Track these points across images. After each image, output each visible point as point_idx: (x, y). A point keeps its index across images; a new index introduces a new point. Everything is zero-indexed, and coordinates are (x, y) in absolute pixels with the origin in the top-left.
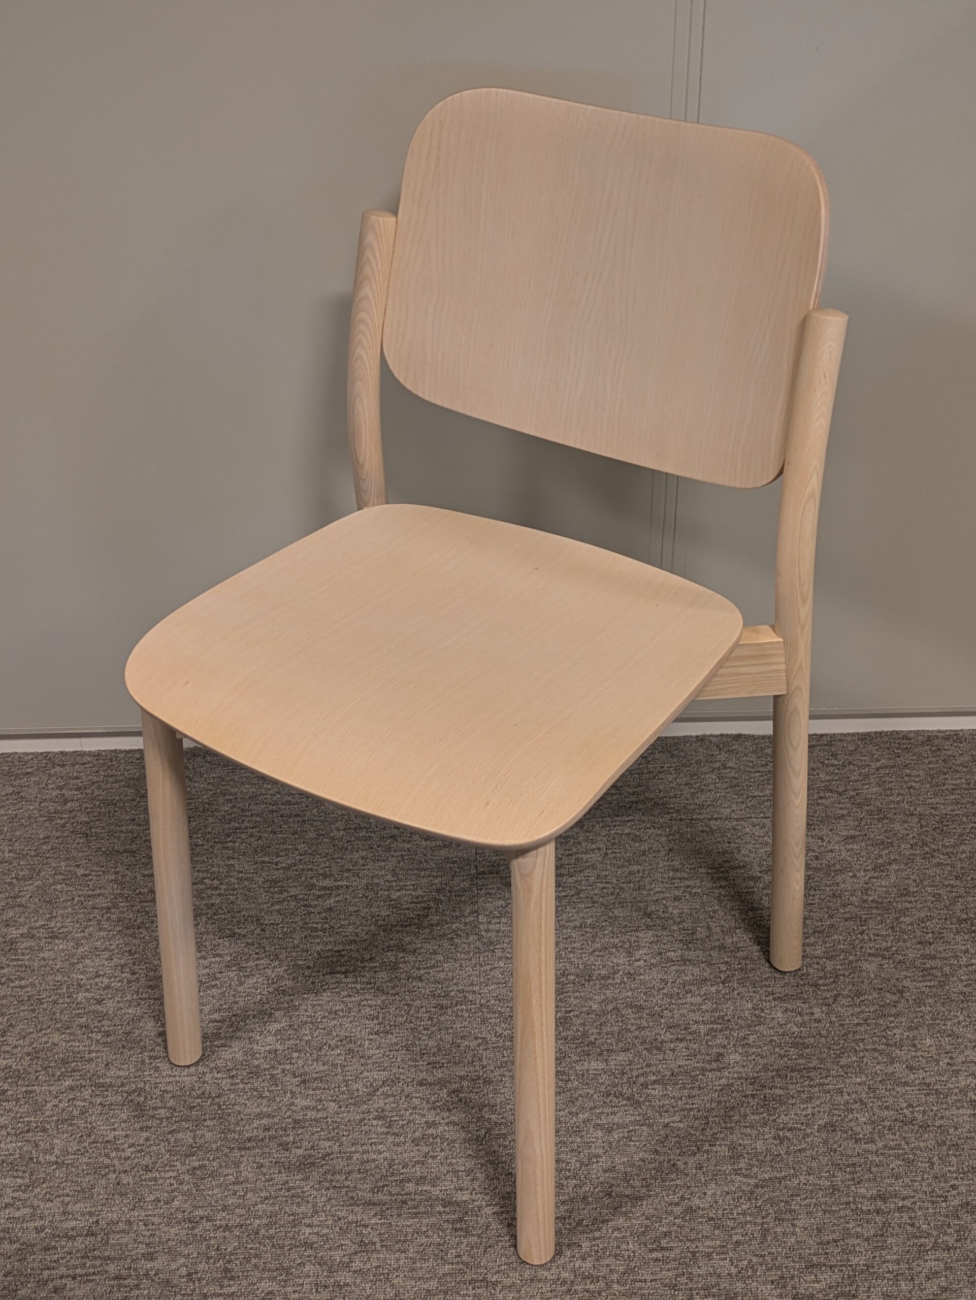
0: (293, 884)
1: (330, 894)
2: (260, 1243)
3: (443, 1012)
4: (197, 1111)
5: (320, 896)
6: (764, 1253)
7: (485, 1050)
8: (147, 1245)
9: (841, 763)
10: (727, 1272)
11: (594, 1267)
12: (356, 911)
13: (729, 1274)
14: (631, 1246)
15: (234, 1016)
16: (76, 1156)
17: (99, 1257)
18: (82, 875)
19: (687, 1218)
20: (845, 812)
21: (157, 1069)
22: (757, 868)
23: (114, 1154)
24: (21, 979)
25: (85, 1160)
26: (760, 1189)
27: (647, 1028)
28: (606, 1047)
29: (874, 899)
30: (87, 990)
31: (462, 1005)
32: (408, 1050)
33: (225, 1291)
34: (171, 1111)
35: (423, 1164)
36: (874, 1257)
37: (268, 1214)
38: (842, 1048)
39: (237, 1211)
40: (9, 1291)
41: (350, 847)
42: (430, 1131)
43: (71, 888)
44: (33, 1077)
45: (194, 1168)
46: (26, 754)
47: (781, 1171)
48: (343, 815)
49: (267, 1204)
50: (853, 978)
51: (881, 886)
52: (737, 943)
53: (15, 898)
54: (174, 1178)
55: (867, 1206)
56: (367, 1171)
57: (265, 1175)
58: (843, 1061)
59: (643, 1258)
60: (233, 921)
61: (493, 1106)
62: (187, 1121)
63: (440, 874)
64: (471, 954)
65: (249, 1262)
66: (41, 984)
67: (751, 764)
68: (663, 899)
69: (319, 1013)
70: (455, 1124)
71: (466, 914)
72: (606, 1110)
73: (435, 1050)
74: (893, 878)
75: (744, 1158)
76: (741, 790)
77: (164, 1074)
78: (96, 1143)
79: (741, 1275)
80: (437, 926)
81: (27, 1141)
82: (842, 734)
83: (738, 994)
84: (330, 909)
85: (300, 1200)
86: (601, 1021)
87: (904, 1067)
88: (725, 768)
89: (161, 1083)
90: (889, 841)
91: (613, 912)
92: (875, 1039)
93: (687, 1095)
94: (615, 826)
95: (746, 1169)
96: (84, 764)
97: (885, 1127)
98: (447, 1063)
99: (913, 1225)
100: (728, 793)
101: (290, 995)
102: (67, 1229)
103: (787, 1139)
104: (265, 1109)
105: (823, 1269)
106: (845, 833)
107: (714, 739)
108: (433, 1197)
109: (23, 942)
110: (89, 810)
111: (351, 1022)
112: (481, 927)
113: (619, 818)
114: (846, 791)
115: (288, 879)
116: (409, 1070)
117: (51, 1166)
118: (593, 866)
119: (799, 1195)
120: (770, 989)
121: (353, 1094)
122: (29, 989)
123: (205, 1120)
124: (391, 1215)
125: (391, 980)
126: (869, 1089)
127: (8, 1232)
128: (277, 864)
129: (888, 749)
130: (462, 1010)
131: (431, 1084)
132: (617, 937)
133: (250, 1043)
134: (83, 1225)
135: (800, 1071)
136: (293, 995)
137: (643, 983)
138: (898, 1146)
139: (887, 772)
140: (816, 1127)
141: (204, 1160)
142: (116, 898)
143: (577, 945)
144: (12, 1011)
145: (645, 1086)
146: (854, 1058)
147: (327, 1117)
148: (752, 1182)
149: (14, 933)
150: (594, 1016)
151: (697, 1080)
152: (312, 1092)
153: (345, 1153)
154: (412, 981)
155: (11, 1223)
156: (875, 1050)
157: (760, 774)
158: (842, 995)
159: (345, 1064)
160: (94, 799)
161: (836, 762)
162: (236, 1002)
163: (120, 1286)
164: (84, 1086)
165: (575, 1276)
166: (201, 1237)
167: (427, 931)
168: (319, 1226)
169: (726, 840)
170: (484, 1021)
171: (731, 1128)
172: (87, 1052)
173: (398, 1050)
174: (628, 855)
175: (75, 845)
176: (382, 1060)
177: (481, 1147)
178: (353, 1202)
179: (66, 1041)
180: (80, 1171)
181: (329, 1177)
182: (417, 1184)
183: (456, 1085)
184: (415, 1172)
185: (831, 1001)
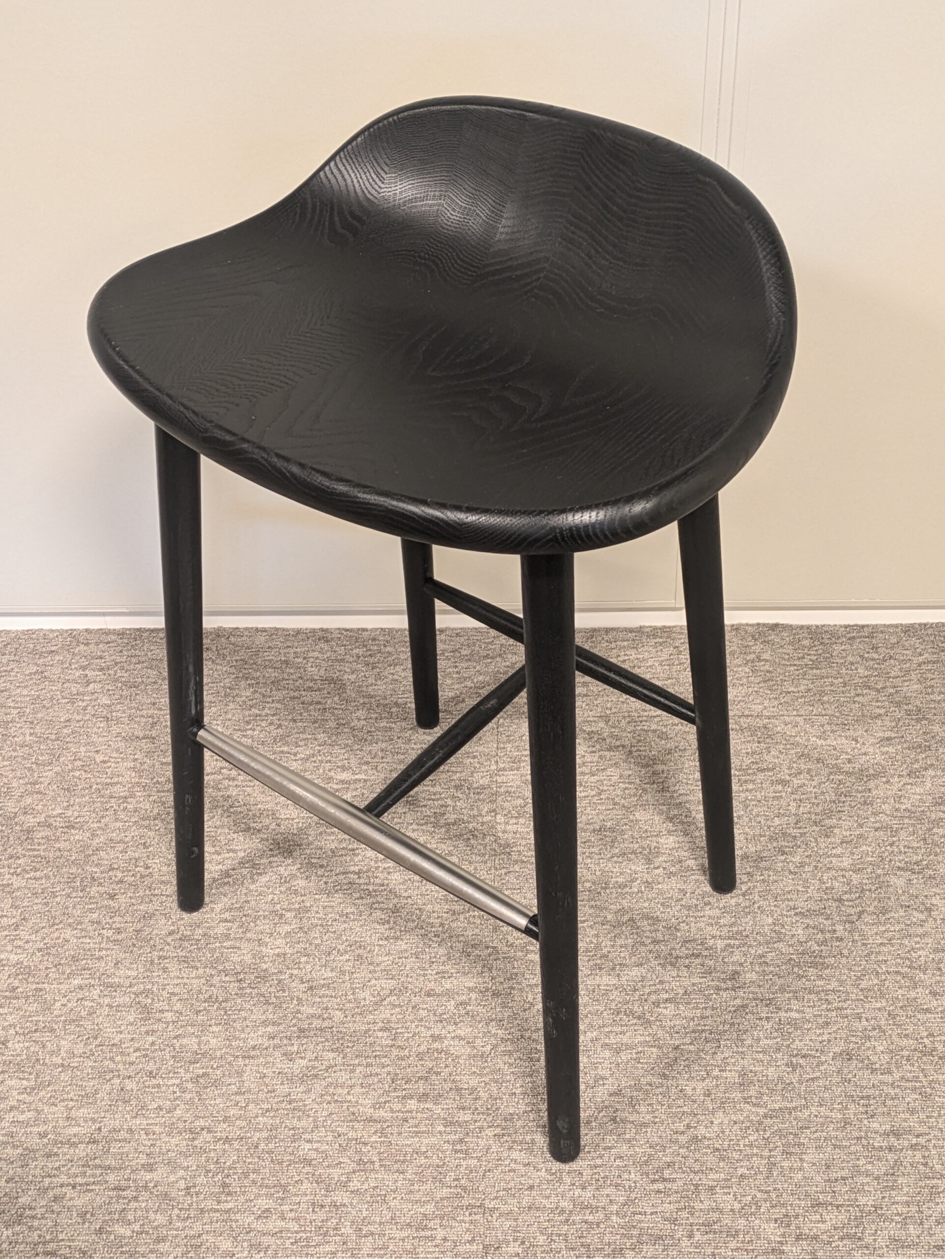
1: (348, 788)
2: (259, 1157)
3: (455, 917)
4: (203, 1015)
6: (769, 1188)
7: (496, 960)
8: (147, 1155)
9: (881, 657)
10: (730, 1207)
11: (594, 1197)
13: (732, 1210)
14: (633, 1176)
15: (245, 916)
16: (82, 1059)
17: (100, 1166)
18: (101, 762)
19: (692, 1148)
20: (882, 711)
21: (165, 970)
22: (787, 771)
23: (119, 1058)
24: (36, 870)
25: (91, 1064)
26: (769, 1120)
27: (662, 941)
28: (619, 961)
29: (907, 808)
30: (100, 884)
32: (417, 958)
33: (223, 1206)
34: (177, 1015)
35: (426, 1080)
36: (883, 1198)
37: (269, 1127)
38: (863, 969)
39: (238, 1122)
40: (10, 1198)
41: (370, 738)
42: (436, 1045)
43: (89, 776)
44: (43, 974)
45: (198, 1076)
46: (52, 631)
47: (792, 1101)
48: (364, 703)
49: (267, 1117)
50: (880, 893)
51: (913, 794)
52: (761, 851)
53: (35, 783)
54: (177, 1086)
55: (879, 1142)
56: (370, 1085)
57: (267, 1086)
58: (864, 984)
59: (645, 1189)
60: (248, 815)
61: (501, 1021)
62: (193, 1025)
63: (459, 769)
64: (487, 857)
65: (246, 1177)
66: (55, 876)
67: (787, 657)
68: (686, 802)
69: (330, 915)
71: (484, 813)
72: (615, 1029)
73: (444, 958)
74: (929, 785)
75: (755, 1085)
76: (774, 685)
77: (172, 975)
78: (102, 1045)
79: (743, 1211)
80: (453, 825)
81: (34, 1041)
82: (885, 625)
83: (759, 908)
85: (301, 1113)
86: (616, 932)
87: (927, 992)
88: (760, 660)
89: (168, 984)
90: (926, 744)
91: (634, 815)
92: (898, 960)
93: (699, 1015)
94: (641, 722)
95: (756, 1098)
96: (108, 643)
97: (903, 1057)
98: (456, 973)
99: (925, 1165)
100: (761, 688)
101: (302, 896)
102: (70, 1135)
103: (801, 1066)
104: (271, 1016)
105: (829, 1208)
106: (881, 734)
107: (750, 628)
108: (435, 1116)
109: (39, 831)
110: (111, 692)
111: (361, 926)
112: (498, 827)
114: (885, 688)
116: (417, 980)
117: (56, 1068)
118: (616, 765)
119: (809, 1128)
120: (791, 904)
121: (360, 1003)
122: (44, 881)
123: (210, 1026)
124: (391, 1133)
126: (889, 1015)
127: (12, 1136)
128: (295, 754)
129: (933, 642)
130: (474, 916)
131: (438, 995)
132: (637, 842)
133: (259, 946)
134: (85, 1132)
135: (818, 993)
136: (305, 895)
137: (661, 893)
138: (916, 1079)
139: (929, 668)
140: (831, 1054)
141: (207, 1067)
142: (133, 787)
143: (595, 850)
144: (25, 904)
145: (657, 1004)
146: (876, 981)
147: (332, 1028)
148: (762, 1111)
149: (31, 821)
150: (608, 927)
151: (711, 1000)
152: (319, 1000)
153: (348, 1065)
155: (15, 1127)
156: (897, 973)
157: (796, 668)
158: (867, 911)
159: (353, 970)
160: (116, 680)
161: (876, 656)
162: (247, 902)
163: (119, 1197)
164: (93, 986)
165: (574, 1205)
166: (201, 1149)
167: (443, 830)
168: (319, 1141)
169: (756, 739)
170: (496, 929)
171: (743, 1053)
172: (97, 950)
173: (406, 958)
174: (653, 753)
175: (95, 729)
176: (391, 967)
177: (486, 1064)
178: (354, 1118)
179: (77, 937)
180: (85, 1075)
181: (331, 1090)
182: (419, 1101)
183: (464, 997)
184: (418, 1088)
185: (855, 917)
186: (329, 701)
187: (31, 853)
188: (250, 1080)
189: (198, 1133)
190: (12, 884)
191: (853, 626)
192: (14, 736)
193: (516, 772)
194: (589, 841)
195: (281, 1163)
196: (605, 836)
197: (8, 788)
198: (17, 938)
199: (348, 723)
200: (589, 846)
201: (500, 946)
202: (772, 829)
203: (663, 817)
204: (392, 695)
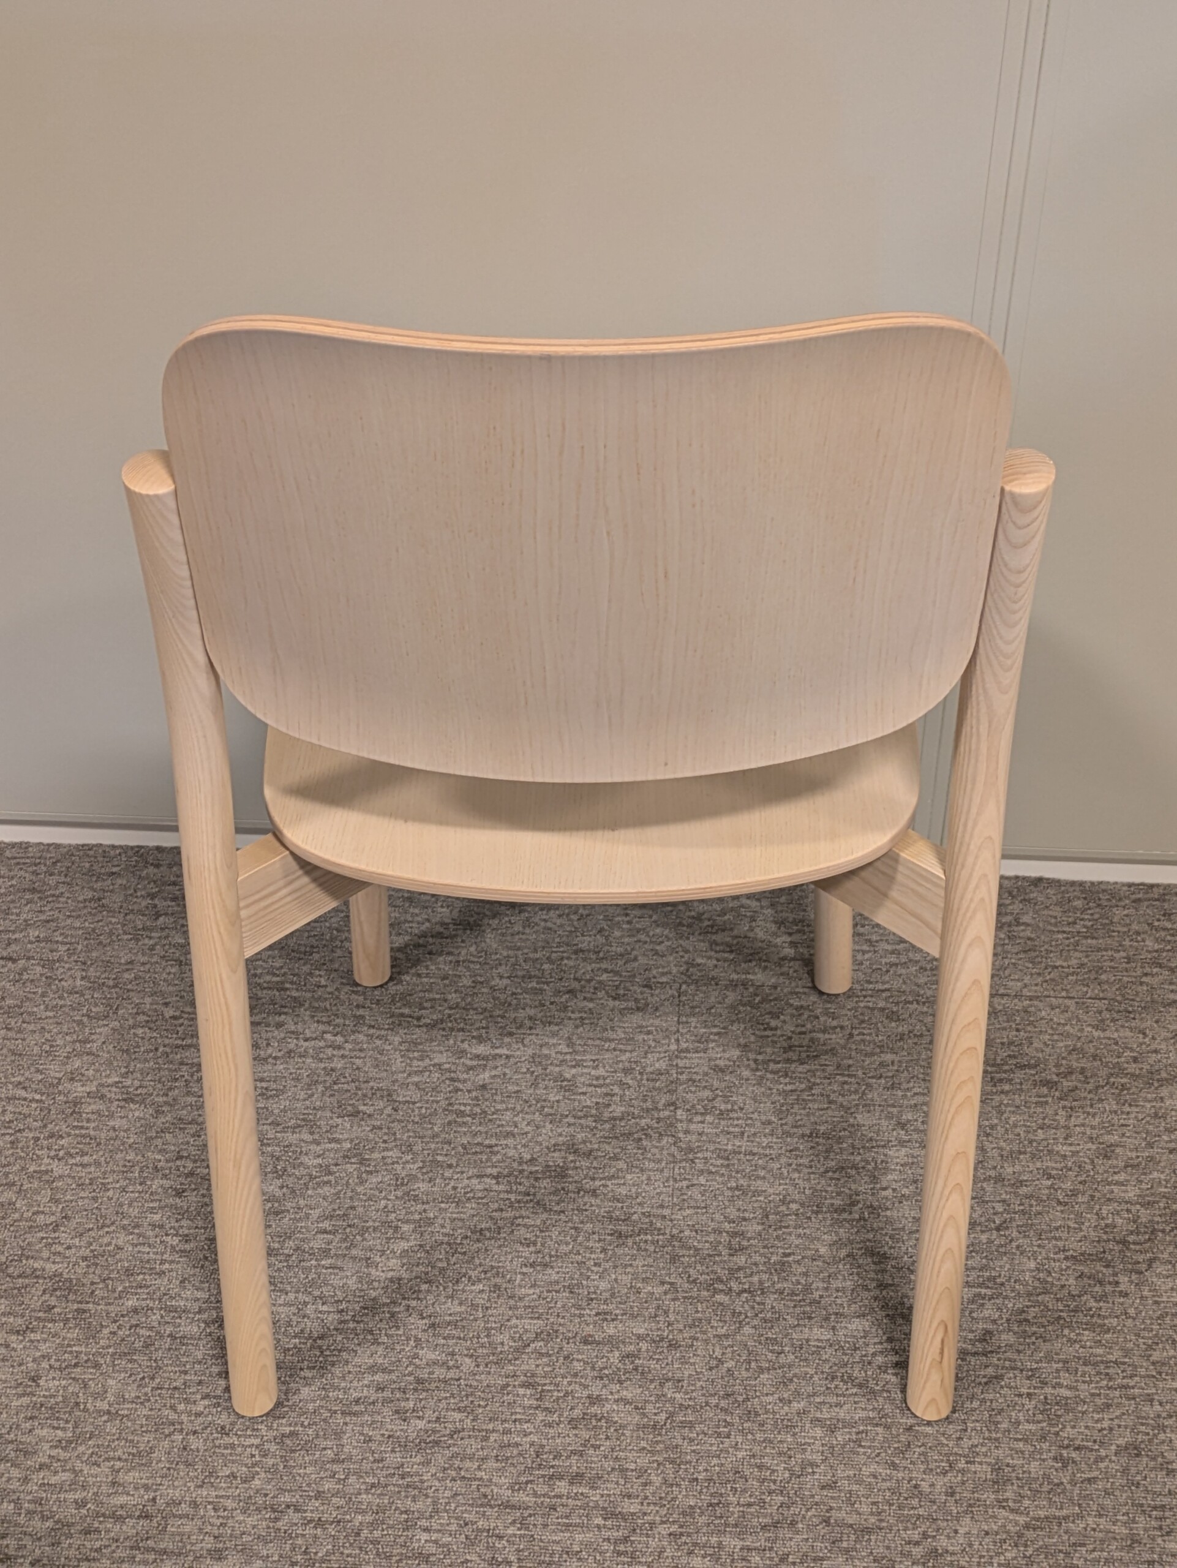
0: (437, 1048)
1: (485, 1066)
2: (361, 1548)
3: (621, 1242)
5: (471, 1068)
8: (215, 1537)
12: (517, 1092)
15: (349, 1226)
16: (134, 1405)
17: (153, 1549)
22: (1054, 1069)
23: (181, 1407)
24: (83, 1154)
25: (145, 1412)
26: (1032, 1532)
28: (835, 1309)
30: (165, 1176)
31: (646, 1234)
32: (571, 1292)
35: (581, 1455)
37: (374, 1508)
38: (1156, 1335)
39: (334, 1500)
41: (514, 1002)
42: (594, 1409)
43: (155, 1034)
44: (88, 1290)
45: (283, 1435)
46: (114, 847)
47: (1062, 1508)
48: (508, 956)
49: (373, 1495)
52: (1020, 1173)
53: (85, 1041)
54: (257, 1447)
56: (507, 1458)
57: (373, 1452)
60: (357, 1094)
61: (679, 1381)
63: (629, 1048)
64: (663, 1164)
66: (107, 1163)
67: (1053, 921)
69: (459, 1231)
70: (627, 1402)
71: (660, 1106)
72: (829, 1399)
73: (607, 1295)
75: (1012, 1484)
76: (1037, 956)
78: (161, 1389)
80: (621, 1120)
81: (74, 1379)
83: (1018, 1247)
84: (484, 1087)
85: (416, 1492)
86: (831, 1271)
88: (1018, 924)
91: (855, 1118)
94: (865, 997)
95: (1015, 1501)
98: (622, 1315)
101: (423, 1203)
102: (115, 1506)
103: (1073, 1462)
104: (380, 1361)
108: (591, 1504)
109: (90, 1104)
111: (500, 1246)
112: (679, 1125)
113: (871, 986)
115: (432, 1040)
116: (571, 1321)
117: (101, 1416)
118: (833, 1051)
119: (1084, 1545)
120: (1060, 1244)
121: (496, 1348)
122: (92, 1169)
123: (301, 1369)
124: (534, 1525)
125: (556, 1192)
127: (40, 1504)
128: (419, 1019)
130: (646, 1241)
131: (598, 1343)
132: (859, 1154)
133: (367, 1266)
134: (136, 1502)
135: (1096, 1364)
136: (428, 1203)
140: (1114, 1447)
141: (296, 1424)
143: (805, 1161)
144: (68, 1198)
147: (460, 1379)
148: (1022, 1520)
149: (79, 1089)
150: (820, 1264)
152: (442, 1342)
153: (479, 1431)
154: (583, 1196)
157: (1065, 936)
158: (1159, 1259)
159: (488, 1305)
161: (1169, 925)
162: (353, 1208)
164: (152, 1309)
166: (285, 1533)
167: (607, 1126)
168: (439, 1531)
170: (674, 1259)
171: (996, 1439)
172: (158, 1262)
173: (557, 1292)
174: (880, 1038)
175: (164, 975)
176: (537, 1303)
177: (659, 1438)
178: (486, 1501)
179: (132, 1244)
180: (137, 1427)
181: (457, 1463)
182: (571, 1484)
183: (632, 1348)
184: (570, 1466)
185: (1144, 1267)
186: (464, 952)
187: (77, 1132)
188: (351, 1446)
189: (282, 1512)
190: (52, 1171)
191: (1139, 885)
192: (60, 981)
193: (702, 1054)
194: (797, 1149)
195: (389, 1557)
196: (818, 1144)
197: (51, 1046)
198: (56, 1241)
199: (487, 981)
200: (797, 1156)
201: (679, 1281)
202: (1035, 1144)
203: (893, 1122)
204: (544, 948)
